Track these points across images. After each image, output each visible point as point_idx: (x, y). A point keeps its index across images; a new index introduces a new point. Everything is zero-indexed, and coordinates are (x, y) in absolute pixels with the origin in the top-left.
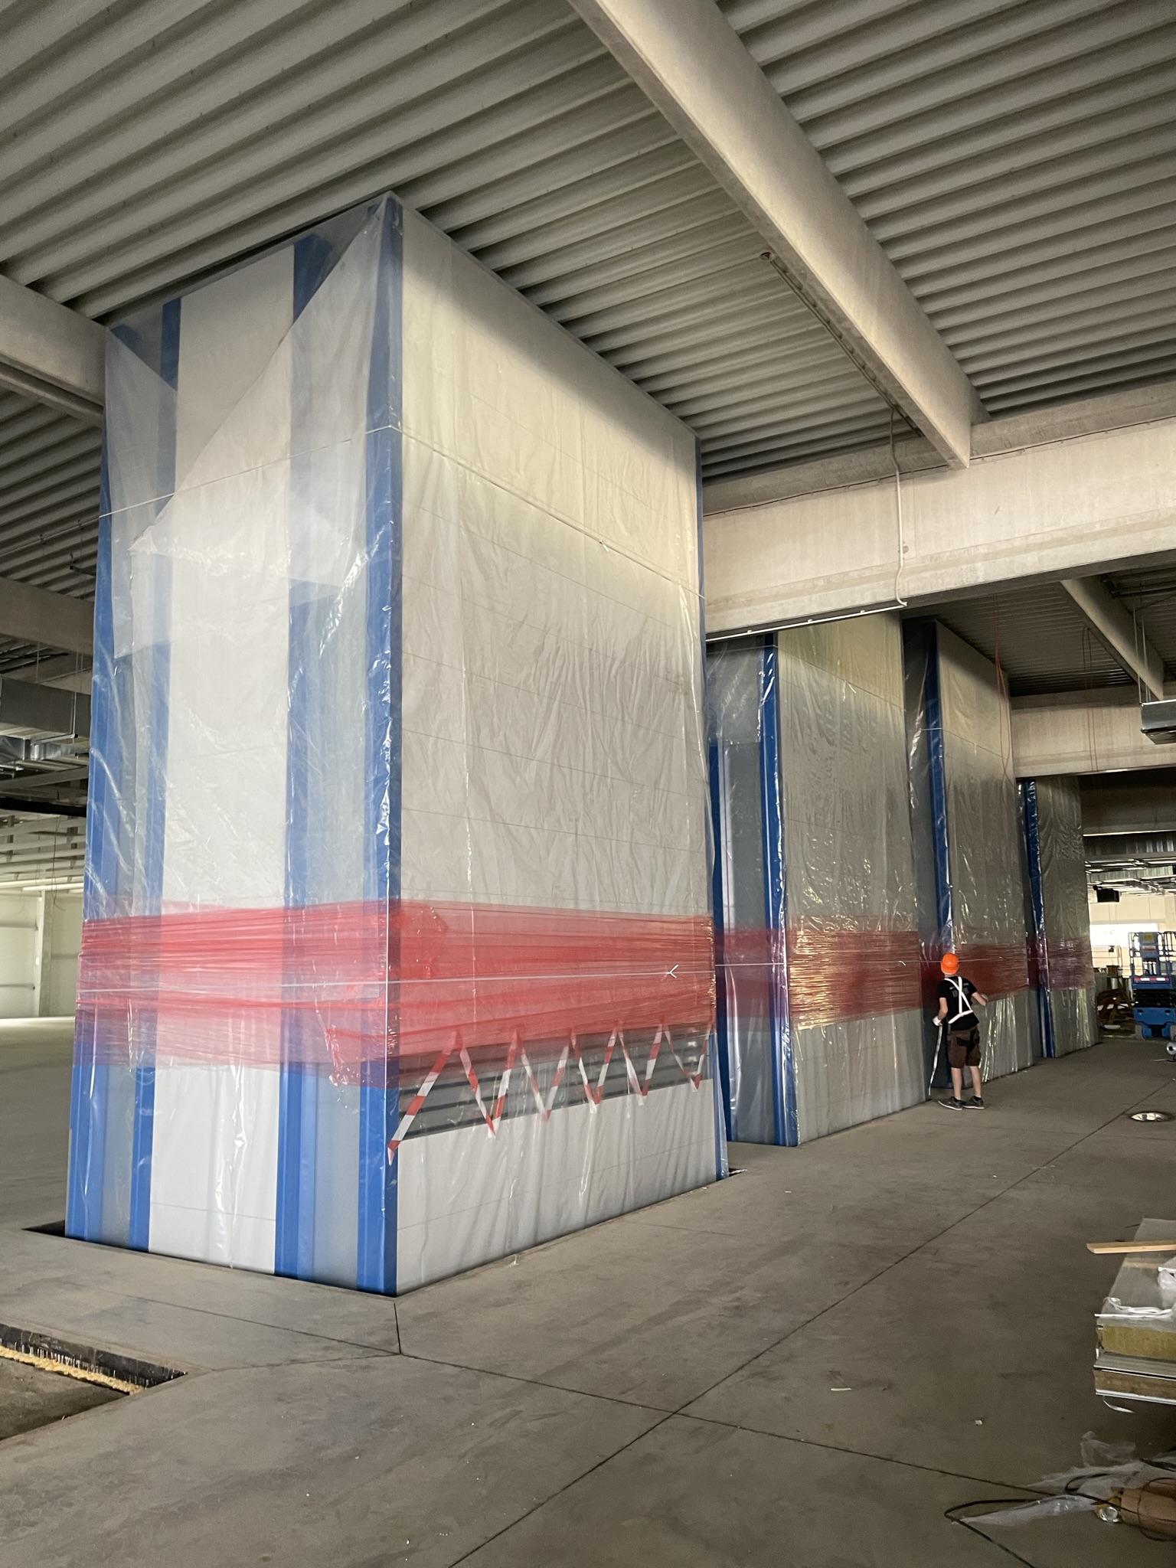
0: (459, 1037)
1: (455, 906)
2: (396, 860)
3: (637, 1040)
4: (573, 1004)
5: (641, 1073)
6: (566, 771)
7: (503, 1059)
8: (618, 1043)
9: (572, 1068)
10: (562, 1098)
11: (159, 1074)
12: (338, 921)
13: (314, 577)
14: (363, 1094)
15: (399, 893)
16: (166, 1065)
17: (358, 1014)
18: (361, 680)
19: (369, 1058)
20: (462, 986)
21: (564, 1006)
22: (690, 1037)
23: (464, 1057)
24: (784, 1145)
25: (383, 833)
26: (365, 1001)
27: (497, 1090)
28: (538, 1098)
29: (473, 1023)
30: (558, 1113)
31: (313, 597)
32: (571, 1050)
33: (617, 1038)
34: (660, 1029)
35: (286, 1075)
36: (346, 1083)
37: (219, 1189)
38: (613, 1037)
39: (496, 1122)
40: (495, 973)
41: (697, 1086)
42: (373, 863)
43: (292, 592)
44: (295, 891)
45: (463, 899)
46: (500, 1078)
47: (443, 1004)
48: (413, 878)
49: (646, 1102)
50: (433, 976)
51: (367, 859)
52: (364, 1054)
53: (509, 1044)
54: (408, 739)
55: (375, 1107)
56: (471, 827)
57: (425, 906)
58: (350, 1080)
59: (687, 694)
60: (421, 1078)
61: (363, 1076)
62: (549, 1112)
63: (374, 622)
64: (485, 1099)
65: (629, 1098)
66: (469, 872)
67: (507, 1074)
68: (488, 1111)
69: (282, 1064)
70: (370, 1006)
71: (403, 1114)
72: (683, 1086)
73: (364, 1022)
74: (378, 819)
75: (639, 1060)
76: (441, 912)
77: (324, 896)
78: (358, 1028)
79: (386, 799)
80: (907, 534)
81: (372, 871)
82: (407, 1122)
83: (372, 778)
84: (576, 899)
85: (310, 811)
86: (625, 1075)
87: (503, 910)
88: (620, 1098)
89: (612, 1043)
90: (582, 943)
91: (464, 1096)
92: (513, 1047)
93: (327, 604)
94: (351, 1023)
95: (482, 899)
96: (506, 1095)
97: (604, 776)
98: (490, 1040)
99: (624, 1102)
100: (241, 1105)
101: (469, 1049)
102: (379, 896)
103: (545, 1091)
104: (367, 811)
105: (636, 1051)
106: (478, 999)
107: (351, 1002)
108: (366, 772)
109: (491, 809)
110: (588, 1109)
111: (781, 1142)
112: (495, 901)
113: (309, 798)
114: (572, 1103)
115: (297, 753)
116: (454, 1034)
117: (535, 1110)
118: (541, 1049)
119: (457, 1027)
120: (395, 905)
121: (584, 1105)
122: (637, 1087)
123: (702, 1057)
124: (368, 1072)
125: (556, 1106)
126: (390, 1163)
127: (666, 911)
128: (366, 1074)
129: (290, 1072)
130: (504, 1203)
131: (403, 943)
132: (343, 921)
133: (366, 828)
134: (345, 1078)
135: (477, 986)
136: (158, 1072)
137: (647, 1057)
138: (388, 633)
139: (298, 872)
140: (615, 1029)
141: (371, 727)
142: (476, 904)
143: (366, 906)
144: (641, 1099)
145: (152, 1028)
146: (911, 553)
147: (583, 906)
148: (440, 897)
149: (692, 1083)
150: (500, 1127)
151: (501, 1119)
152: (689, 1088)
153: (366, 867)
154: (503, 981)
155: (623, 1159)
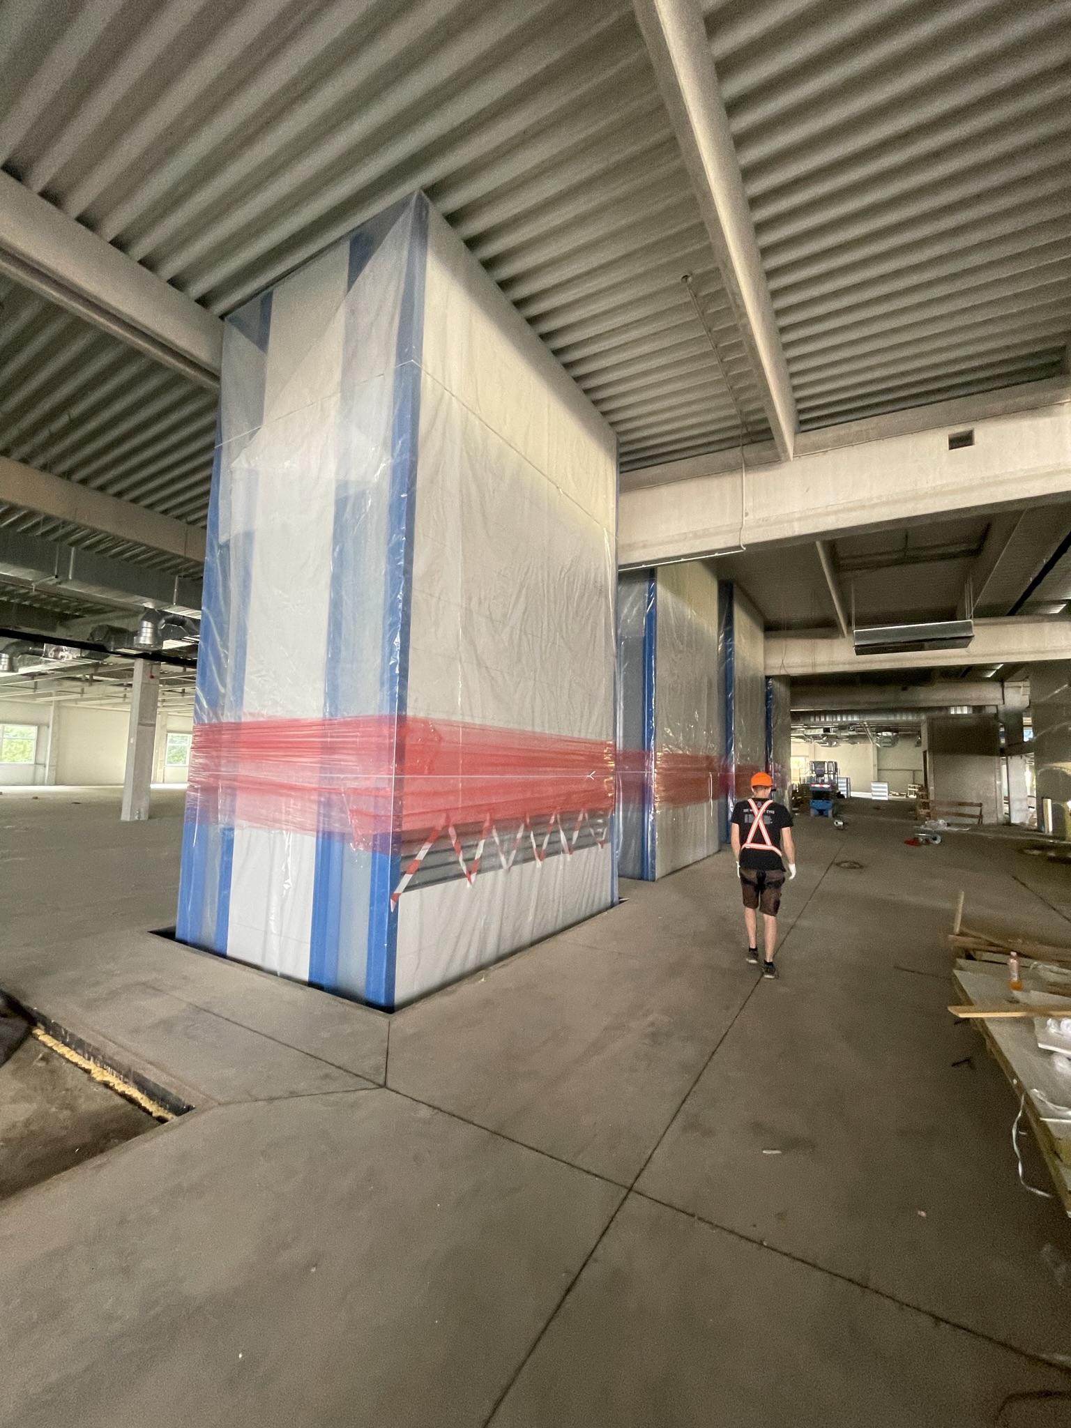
0: (448, 818)
1: (449, 724)
2: (403, 685)
3: (567, 818)
4: (529, 795)
5: (569, 840)
6: (530, 636)
7: (480, 832)
8: (556, 822)
9: (526, 838)
10: (520, 857)
11: (237, 833)
12: (360, 729)
13: (353, 476)
14: (374, 858)
15: (406, 711)
16: (242, 828)
17: (372, 799)
18: (383, 549)
19: (379, 831)
20: (452, 781)
21: (521, 797)
22: (601, 816)
23: (452, 831)
24: (647, 880)
25: (395, 664)
26: (377, 789)
27: (475, 854)
28: (503, 859)
29: (457, 809)
30: (516, 869)
31: (352, 491)
32: (526, 827)
33: (556, 818)
34: (582, 812)
35: (320, 840)
36: (362, 849)
37: (272, 918)
38: (553, 817)
39: (473, 877)
40: (476, 772)
41: (602, 847)
42: (386, 687)
43: (338, 489)
44: (330, 707)
45: (454, 718)
46: (477, 845)
47: (436, 794)
48: (416, 700)
49: (572, 859)
50: (430, 773)
51: (382, 684)
52: (375, 829)
53: (483, 822)
54: (416, 595)
55: (382, 869)
56: (462, 667)
57: (425, 722)
58: (365, 847)
59: (607, 598)
60: (419, 847)
61: (374, 845)
62: (510, 869)
63: (394, 508)
64: (466, 860)
65: (561, 856)
66: (460, 699)
67: (482, 843)
68: (467, 868)
69: (318, 832)
70: (382, 793)
71: (404, 873)
72: (593, 849)
73: (376, 807)
74: (391, 653)
75: (568, 832)
76: (437, 727)
77: (350, 711)
78: (372, 810)
79: (398, 640)
80: (748, 505)
81: (385, 693)
82: (406, 880)
83: (388, 623)
84: (533, 725)
85: (343, 648)
86: (560, 841)
87: (483, 729)
88: (555, 857)
89: (552, 821)
90: (536, 754)
91: (452, 859)
92: (487, 824)
93: (362, 495)
94: (368, 805)
95: (468, 719)
96: (481, 857)
97: (554, 643)
98: (470, 820)
99: (558, 861)
100: (289, 860)
101: (456, 827)
102: (390, 711)
103: (508, 853)
104: (383, 647)
105: (567, 826)
106: (463, 790)
107: (367, 789)
108: (384, 620)
109: (477, 657)
110: (535, 864)
111: (645, 877)
112: (478, 721)
113: (343, 637)
114: (526, 860)
115: (336, 606)
116: (444, 815)
117: (501, 867)
118: (505, 826)
119: (447, 811)
120: (402, 719)
121: (533, 862)
122: (566, 849)
123: (606, 830)
124: (378, 843)
125: (515, 863)
126: (392, 910)
127: (589, 737)
128: (377, 845)
129: (323, 838)
130: (477, 933)
131: (407, 748)
132: (364, 729)
133: (383, 660)
134: (361, 845)
135: (462, 782)
136: (236, 832)
137: (573, 829)
138: (405, 514)
139: (333, 693)
140: (554, 813)
141: (389, 585)
142: (463, 723)
143: (380, 720)
144: (569, 857)
145: (233, 800)
146: (751, 516)
147: (538, 729)
148: (437, 715)
149: (599, 845)
150: (475, 881)
151: (478, 874)
152: (598, 849)
153: (381, 690)
154: (482, 778)
155: (556, 897)
